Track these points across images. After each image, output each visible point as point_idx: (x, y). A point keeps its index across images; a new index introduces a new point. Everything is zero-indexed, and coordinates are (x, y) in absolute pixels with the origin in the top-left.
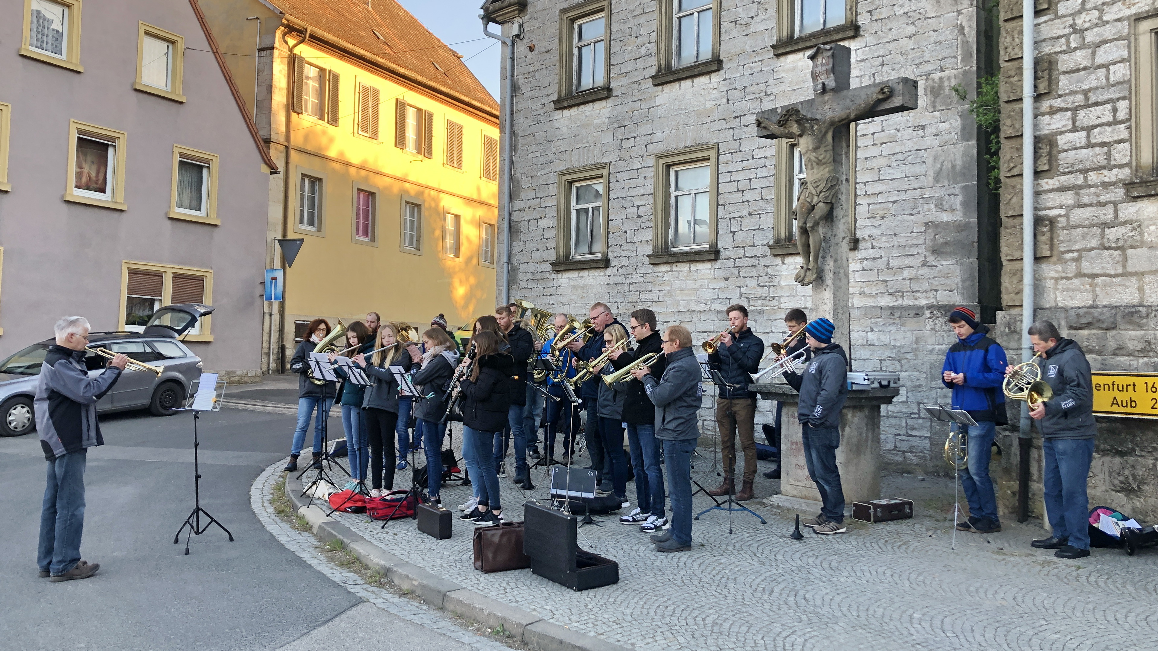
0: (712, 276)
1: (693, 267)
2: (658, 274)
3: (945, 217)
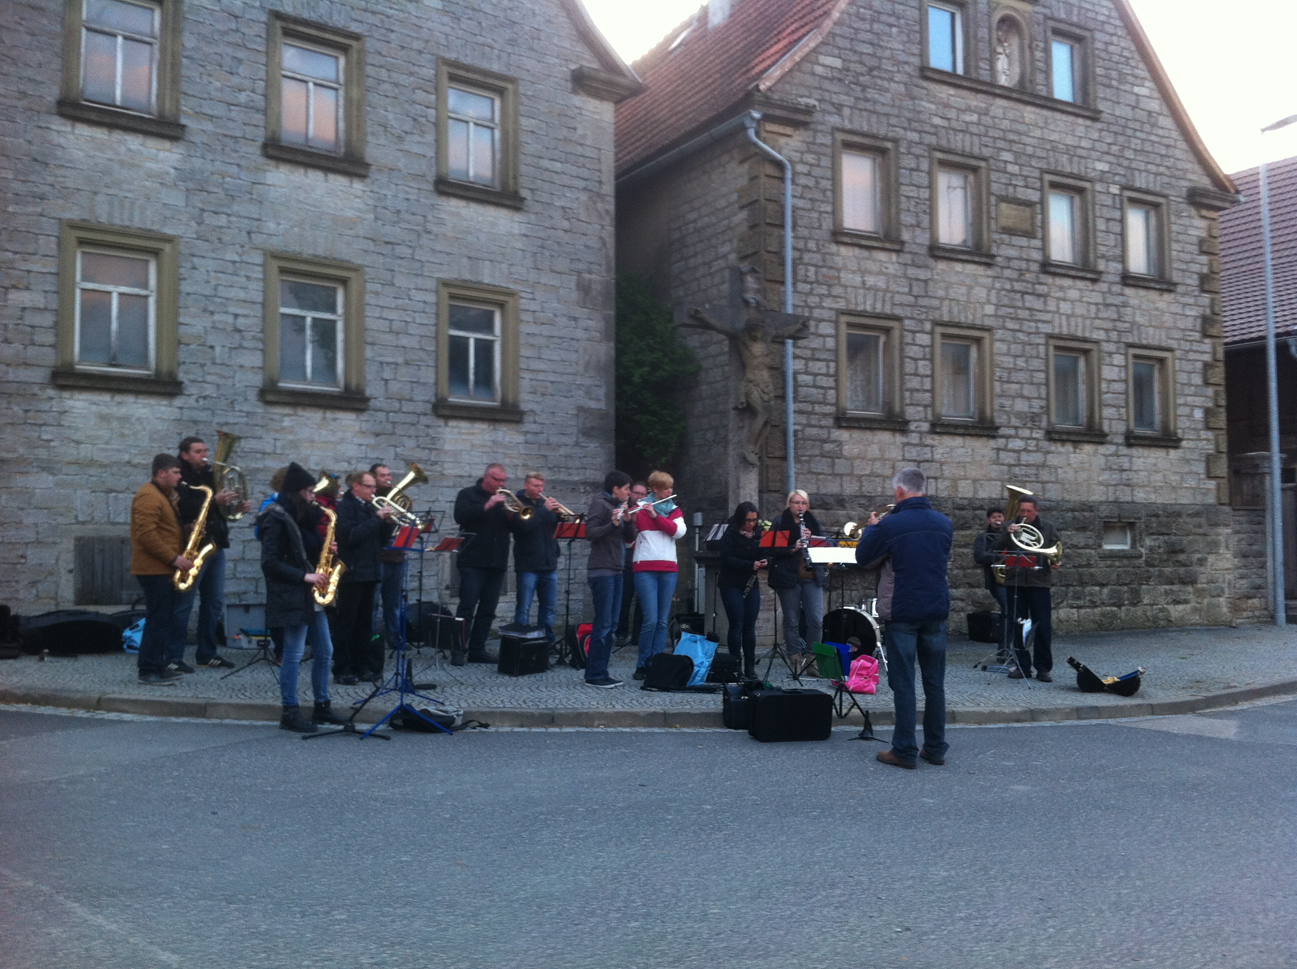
0: (357, 428)
1: (329, 415)
2: (274, 417)
3: (593, 405)
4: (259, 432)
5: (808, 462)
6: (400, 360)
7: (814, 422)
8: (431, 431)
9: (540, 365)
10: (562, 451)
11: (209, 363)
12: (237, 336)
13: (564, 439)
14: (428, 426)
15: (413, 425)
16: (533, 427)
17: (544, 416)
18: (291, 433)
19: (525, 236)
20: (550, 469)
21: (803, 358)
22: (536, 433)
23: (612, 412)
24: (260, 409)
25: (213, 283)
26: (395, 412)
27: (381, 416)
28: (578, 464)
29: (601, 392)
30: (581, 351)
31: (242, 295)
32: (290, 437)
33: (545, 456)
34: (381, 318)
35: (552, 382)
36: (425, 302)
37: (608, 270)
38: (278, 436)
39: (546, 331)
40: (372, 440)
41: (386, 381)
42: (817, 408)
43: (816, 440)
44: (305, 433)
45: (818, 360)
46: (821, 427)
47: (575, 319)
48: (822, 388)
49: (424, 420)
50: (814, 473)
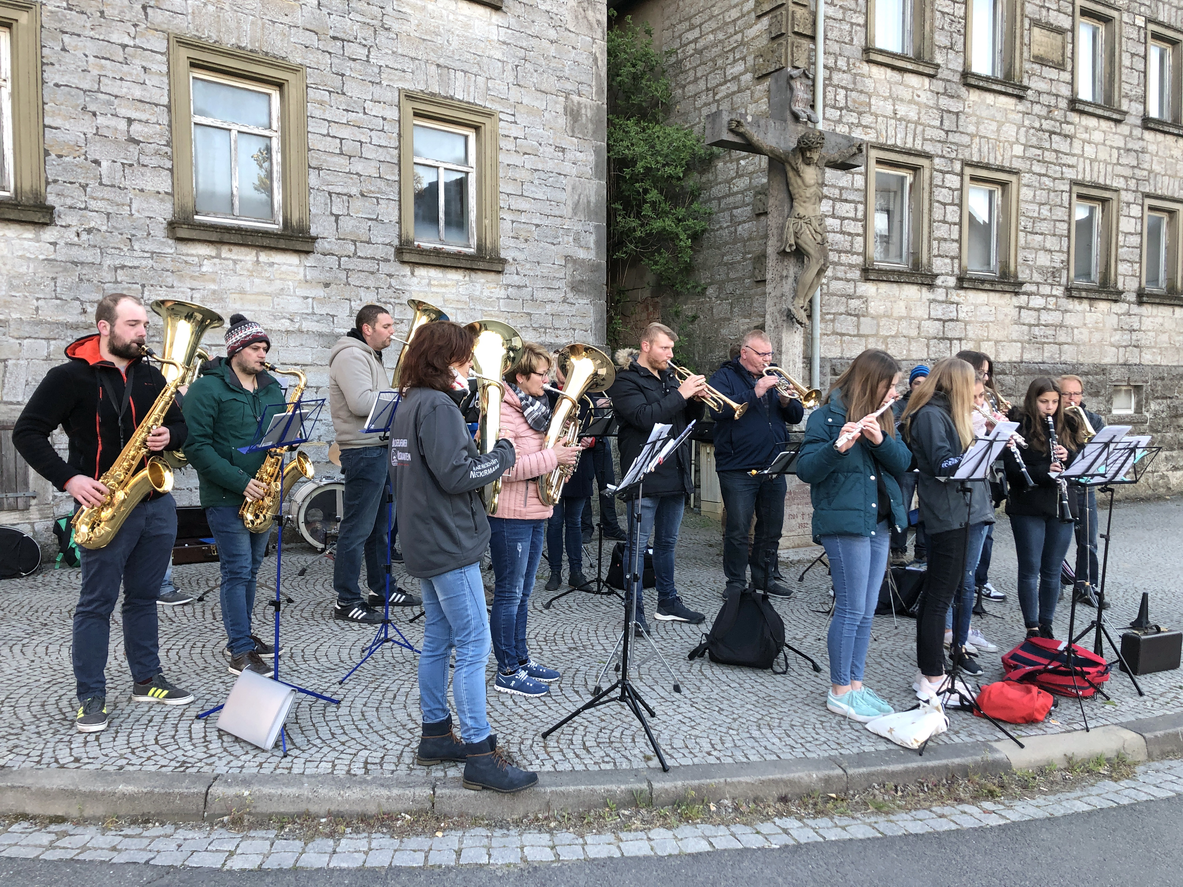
0: (301, 276)
1: (264, 257)
2: (189, 259)
3: (582, 254)
4: (170, 279)
5: (833, 321)
6: (354, 191)
7: (840, 275)
8: (393, 282)
9: (522, 205)
10: (549, 308)
11: (93, 184)
12: (132, 147)
13: (551, 295)
14: (390, 276)
15: (372, 273)
16: (516, 279)
17: (528, 266)
18: (214, 281)
19: (504, 43)
20: (535, 329)
21: (830, 198)
22: (519, 287)
23: (604, 262)
24: (170, 248)
25: (95, 72)
26: (349, 257)
27: (332, 261)
28: (565, 323)
29: (591, 240)
30: (569, 189)
31: (137, 92)
32: (213, 287)
33: (529, 314)
34: (328, 135)
35: (537, 226)
36: (384, 119)
37: (599, 93)
38: (195, 284)
39: (530, 162)
40: (321, 292)
41: (337, 217)
42: (844, 258)
43: (842, 296)
44: (233, 282)
45: (846, 201)
46: (848, 280)
47: (563, 150)
48: (849, 234)
49: (385, 268)
50: (837, 334)
